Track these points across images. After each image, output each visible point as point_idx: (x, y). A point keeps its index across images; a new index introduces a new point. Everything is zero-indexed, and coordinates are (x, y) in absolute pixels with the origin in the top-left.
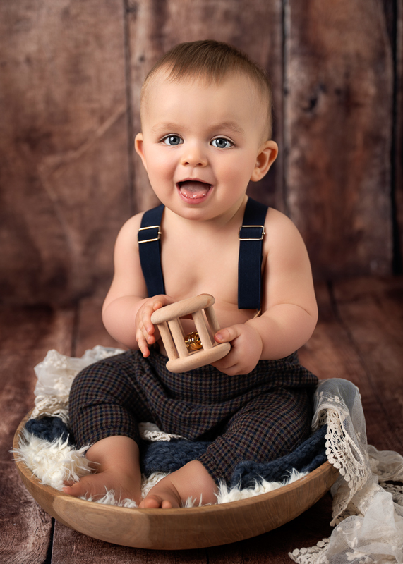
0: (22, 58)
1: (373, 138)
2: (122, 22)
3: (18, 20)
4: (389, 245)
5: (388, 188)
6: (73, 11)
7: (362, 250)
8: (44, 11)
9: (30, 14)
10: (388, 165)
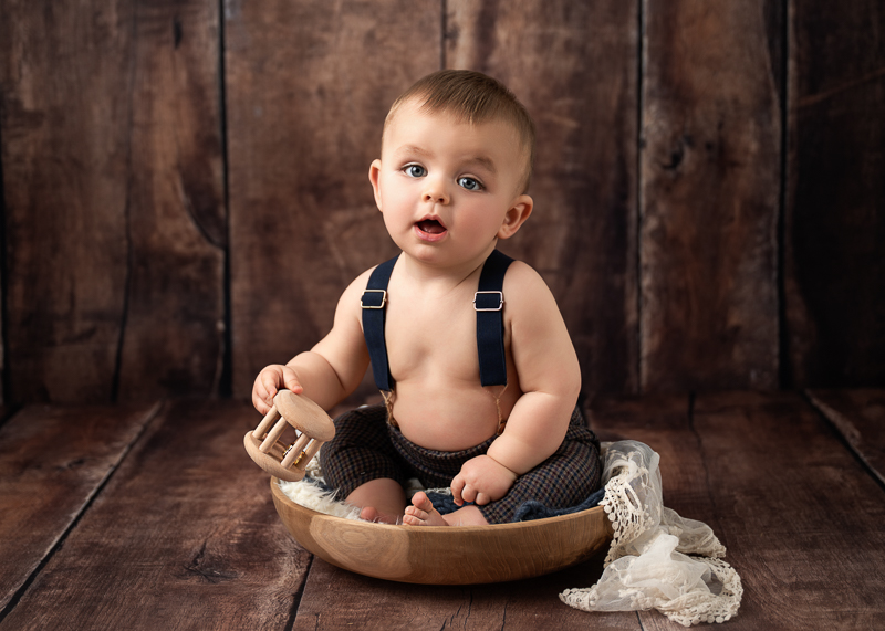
0: (313, 89)
1: (755, 208)
2: (438, 50)
3: (312, 43)
4: (775, 350)
5: (775, 275)
6: (379, 35)
7: (738, 354)
8: (344, 34)
9: (326, 36)
10: (774, 242)
